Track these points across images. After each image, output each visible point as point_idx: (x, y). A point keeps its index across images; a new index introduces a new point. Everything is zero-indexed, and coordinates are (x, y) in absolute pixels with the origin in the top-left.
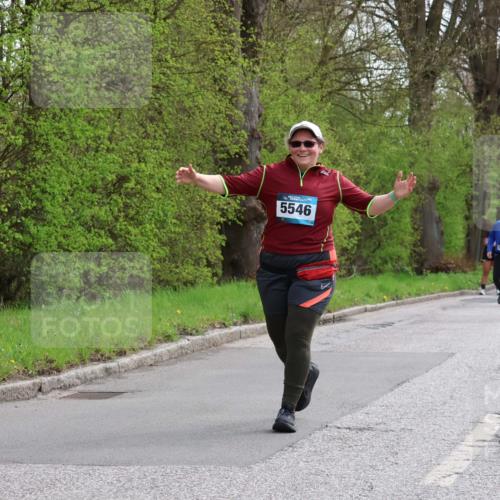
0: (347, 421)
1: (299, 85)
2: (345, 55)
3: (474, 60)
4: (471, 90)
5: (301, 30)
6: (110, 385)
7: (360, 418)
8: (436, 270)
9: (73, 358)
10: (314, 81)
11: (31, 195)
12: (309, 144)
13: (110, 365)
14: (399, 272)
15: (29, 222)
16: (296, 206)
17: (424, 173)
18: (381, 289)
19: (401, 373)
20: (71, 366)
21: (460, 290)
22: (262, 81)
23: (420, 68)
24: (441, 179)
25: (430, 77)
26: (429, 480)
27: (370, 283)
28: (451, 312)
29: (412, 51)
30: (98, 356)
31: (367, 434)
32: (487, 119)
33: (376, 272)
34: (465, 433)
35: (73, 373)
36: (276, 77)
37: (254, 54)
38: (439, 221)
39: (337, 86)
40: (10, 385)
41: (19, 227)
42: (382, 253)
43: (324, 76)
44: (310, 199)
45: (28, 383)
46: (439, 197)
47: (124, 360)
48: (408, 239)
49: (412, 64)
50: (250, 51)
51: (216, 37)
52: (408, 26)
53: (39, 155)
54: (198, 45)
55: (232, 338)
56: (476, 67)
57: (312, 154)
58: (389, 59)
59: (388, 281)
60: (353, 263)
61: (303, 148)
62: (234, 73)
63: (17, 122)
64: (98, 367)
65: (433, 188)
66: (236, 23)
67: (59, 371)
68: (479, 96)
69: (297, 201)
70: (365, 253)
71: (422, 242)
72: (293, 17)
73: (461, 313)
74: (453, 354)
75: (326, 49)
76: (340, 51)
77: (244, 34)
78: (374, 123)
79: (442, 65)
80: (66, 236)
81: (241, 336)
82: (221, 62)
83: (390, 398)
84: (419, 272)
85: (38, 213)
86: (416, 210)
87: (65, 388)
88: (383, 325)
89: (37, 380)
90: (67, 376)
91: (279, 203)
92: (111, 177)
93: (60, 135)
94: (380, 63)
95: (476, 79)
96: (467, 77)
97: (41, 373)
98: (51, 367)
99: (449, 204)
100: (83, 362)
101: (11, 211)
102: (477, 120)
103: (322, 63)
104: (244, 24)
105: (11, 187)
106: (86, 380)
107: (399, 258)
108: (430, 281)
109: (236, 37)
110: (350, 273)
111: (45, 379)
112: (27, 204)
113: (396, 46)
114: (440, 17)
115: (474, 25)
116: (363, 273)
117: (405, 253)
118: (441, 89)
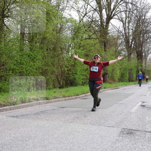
0: (119, 103)
1: (112, 55)
2: (118, 51)
3: (137, 52)
4: (136, 56)
5: (112, 48)
6: (86, 97)
7: (121, 102)
8: (132, 81)
9: (81, 94)
10: (114, 55)
11: (75, 71)
12: (97, 58)
13: (86, 95)
14: (126, 82)
15: (75, 75)
16: (94, 68)
17: (130, 68)
18: (124, 84)
19: (127, 96)
20: (81, 95)
21: (135, 84)
22: (107, 55)
23: (129, 53)
24: (132, 68)
25: (131, 54)
26: (131, 111)
27: (123, 83)
28: (134, 87)
29: (128, 50)
30: (84, 93)
31: (122, 104)
32: (139, 60)
33: (123, 81)
34: (136, 104)
35: (81, 96)
36: (109, 54)
37: (106, 51)
38: (132, 74)
39: (117, 55)
40: (72, 97)
41: (73, 76)
42: (124, 79)
43: (116, 54)
44: (97, 67)
45: (75, 97)
46: (132, 71)
47: (88, 94)
48: (128, 77)
49: (128, 52)
50: (105, 51)
51: (100, 49)
52: (127, 47)
53: (76, 65)
54: (98, 50)
55: (103, 91)
56: (137, 53)
57: (98, 60)
58: (125, 52)
59: (125, 83)
60: (120, 80)
61: (96, 59)
62: (103, 54)
63: (73, 61)
64: (84, 95)
65: (131, 70)
66: (103, 47)
67: (79, 95)
68: (137, 57)
69: (95, 67)
70: (121, 79)
71: (130, 77)
72: (111, 46)
73: (135, 87)
74: (134, 93)
75: (116, 50)
76: (118, 50)
77: (104, 48)
78: (123, 61)
79: (132, 52)
80: (80, 77)
81: (104, 91)
82: (101, 52)
83: (126, 99)
84: (129, 81)
85: (76, 74)
86: (129, 73)
87: (80, 98)
88: (124, 89)
89: (76, 97)
90: (80, 96)
91: (91, 68)
92: (86, 68)
93: (79, 63)
94: (123, 52)
95: (137, 54)
96: (136, 54)
97: (77, 96)
98: (78, 95)
99: (134, 72)
100: (82, 94)
101: (72, 73)
102: (137, 60)
103: (115, 52)
104: (104, 47)
105: (72, 70)
106: (83, 97)
107: (126, 80)
108: (131, 83)
109: (103, 49)
110: (119, 82)
111: (77, 97)
112: (74, 72)
113: (126, 50)
114: (132, 46)
115: (137, 47)
116: (121, 82)
117: (127, 79)
118: (132, 56)
